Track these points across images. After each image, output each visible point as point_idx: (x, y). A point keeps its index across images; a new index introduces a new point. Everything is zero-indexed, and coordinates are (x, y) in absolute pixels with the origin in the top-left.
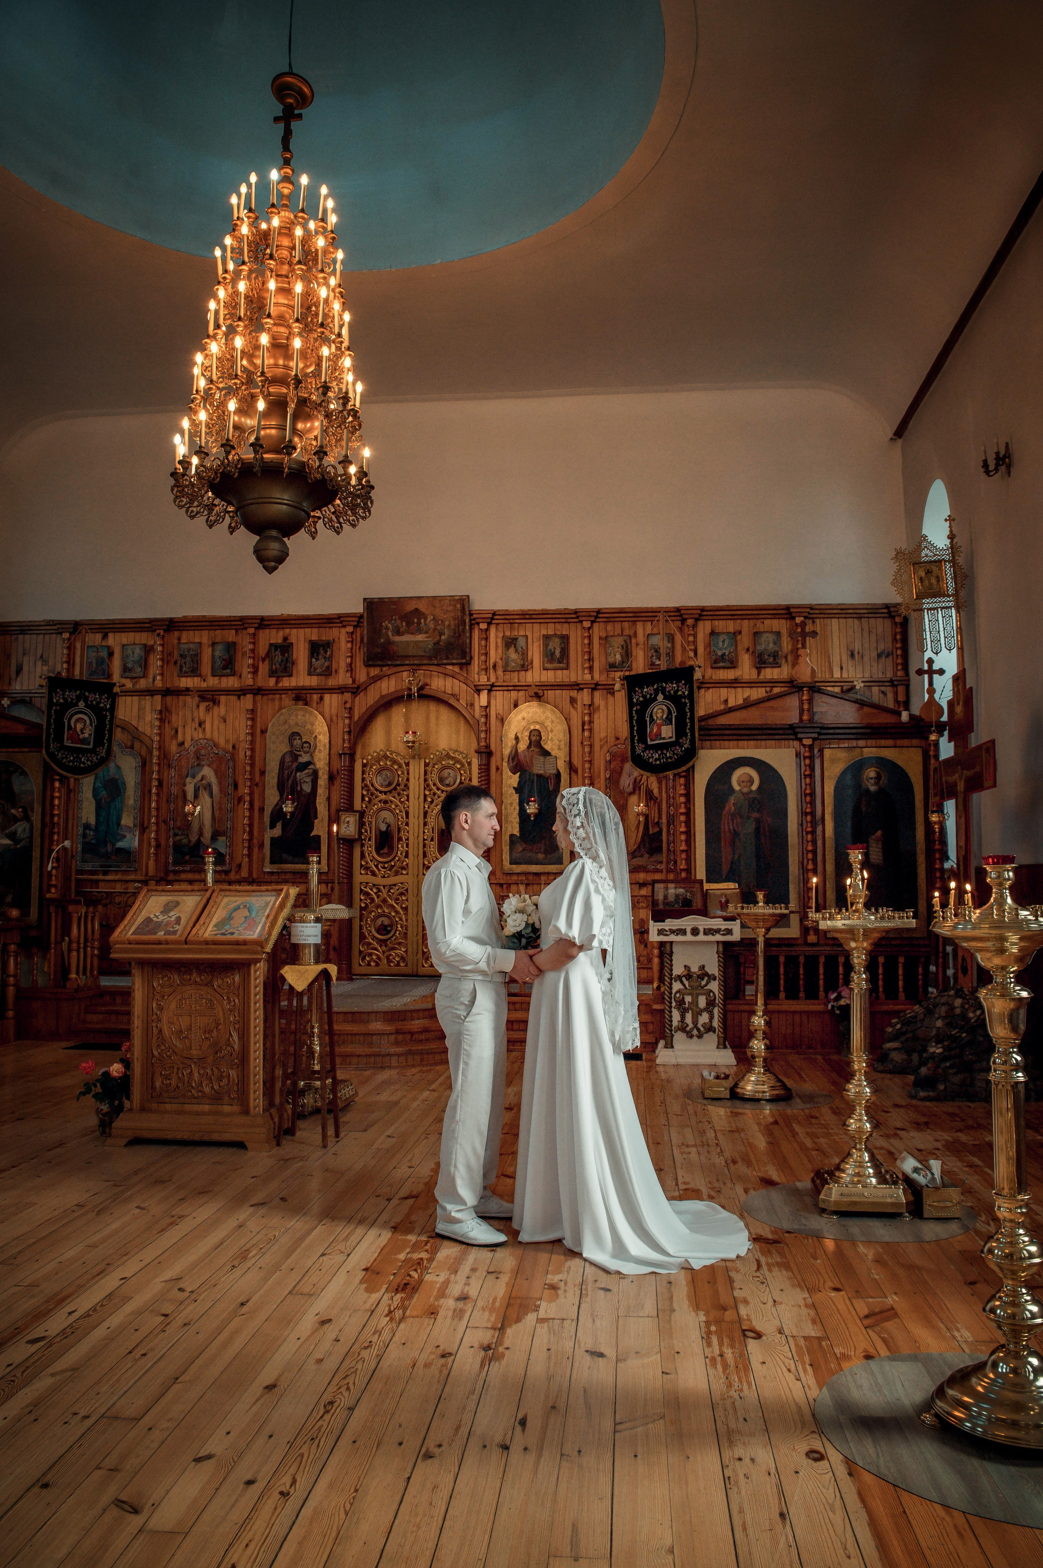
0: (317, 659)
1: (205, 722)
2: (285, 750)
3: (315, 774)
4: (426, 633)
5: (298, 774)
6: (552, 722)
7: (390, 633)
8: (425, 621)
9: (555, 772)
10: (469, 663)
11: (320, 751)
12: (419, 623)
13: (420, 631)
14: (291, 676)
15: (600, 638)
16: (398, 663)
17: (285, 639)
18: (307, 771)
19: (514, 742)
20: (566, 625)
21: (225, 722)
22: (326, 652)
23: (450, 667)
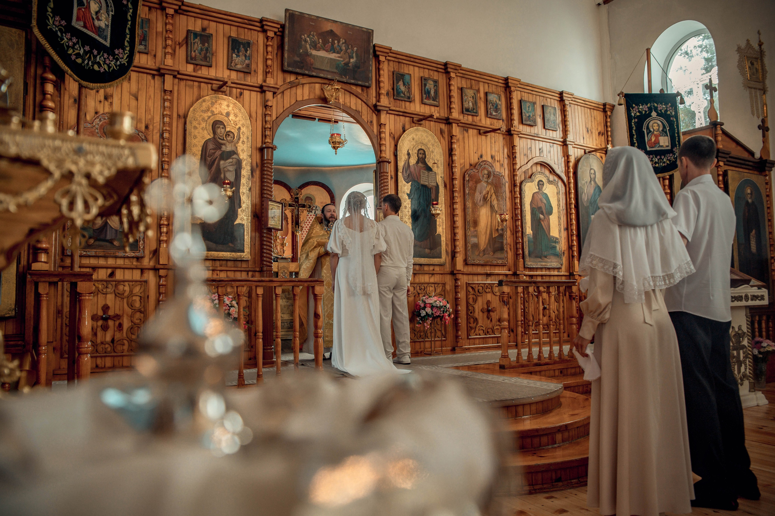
0: (238, 56)
1: (112, 96)
2: (208, 137)
3: (239, 164)
4: (338, 53)
5: (222, 162)
6: (433, 145)
7: (308, 46)
8: (339, 42)
9: (435, 184)
10: (368, 87)
11: (243, 142)
12: (333, 44)
13: (333, 50)
14: (210, 66)
15: (458, 88)
16: (314, 74)
17: (204, 30)
18: (230, 160)
19: (407, 157)
20: (436, 73)
21: (137, 100)
22: (246, 51)
23: (354, 88)
